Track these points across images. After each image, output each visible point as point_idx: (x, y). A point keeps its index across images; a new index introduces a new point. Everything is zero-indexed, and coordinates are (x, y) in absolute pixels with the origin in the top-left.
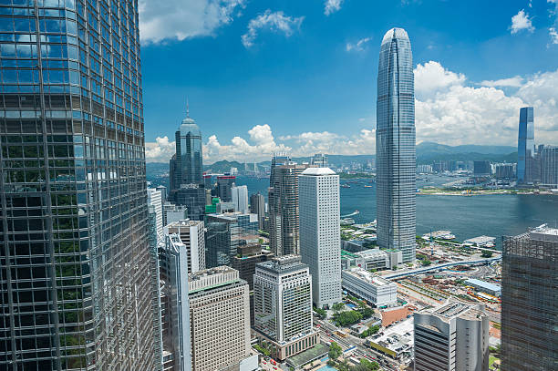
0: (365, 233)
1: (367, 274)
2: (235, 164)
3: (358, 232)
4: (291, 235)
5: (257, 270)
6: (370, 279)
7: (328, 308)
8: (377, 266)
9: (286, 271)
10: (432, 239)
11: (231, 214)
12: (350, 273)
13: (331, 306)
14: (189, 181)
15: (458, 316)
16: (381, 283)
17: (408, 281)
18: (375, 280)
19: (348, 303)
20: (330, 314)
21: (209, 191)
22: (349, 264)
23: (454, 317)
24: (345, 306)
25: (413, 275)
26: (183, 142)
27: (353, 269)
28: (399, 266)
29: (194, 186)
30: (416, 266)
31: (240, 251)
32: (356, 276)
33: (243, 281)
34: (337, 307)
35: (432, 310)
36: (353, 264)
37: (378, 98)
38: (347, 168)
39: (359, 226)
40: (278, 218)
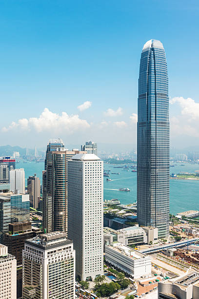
0: (128, 212)
1: (127, 250)
2: (17, 149)
3: (122, 211)
4: (61, 213)
5: (26, 245)
6: (129, 254)
7: (91, 280)
8: (135, 242)
9: (53, 246)
10: (184, 218)
11: (6, 194)
12: (111, 248)
13: (94, 278)
15: (194, 284)
16: (138, 257)
17: (162, 254)
18: (133, 253)
19: (109, 275)
20: (92, 285)
22: (112, 240)
23: (191, 285)
24: (106, 278)
25: (166, 249)
27: (115, 244)
28: (154, 242)
30: (169, 241)
31: (11, 228)
32: (117, 250)
33: (11, 257)
34: (99, 278)
35: (174, 280)
36: (115, 240)
37: (139, 96)
38: (116, 155)
39: (124, 206)
40: (50, 198)
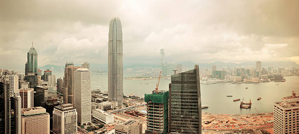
0: (104, 95)
1: (103, 112)
3: (101, 95)
5: (54, 109)
6: (104, 114)
7: (85, 125)
8: (106, 109)
9: (67, 110)
10: (130, 97)
11: (46, 86)
13: (87, 124)
14: (32, 72)
16: (108, 115)
18: (106, 113)
19: (94, 123)
20: (86, 127)
21: (40, 76)
24: (92, 124)
25: (121, 111)
26: (30, 57)
27: (97, 110)
29: (33, 74)
30: (123, 107)
31: (48, 101)
33: (47, 113)
34: (89, 124)
36: (97, 108)
